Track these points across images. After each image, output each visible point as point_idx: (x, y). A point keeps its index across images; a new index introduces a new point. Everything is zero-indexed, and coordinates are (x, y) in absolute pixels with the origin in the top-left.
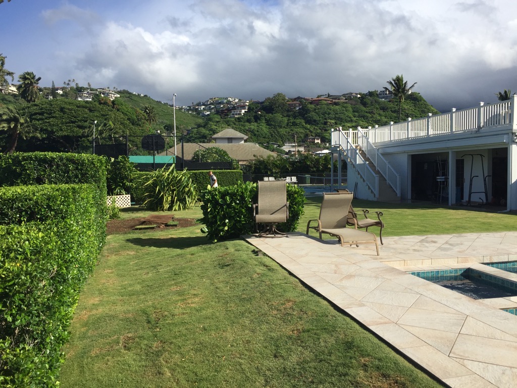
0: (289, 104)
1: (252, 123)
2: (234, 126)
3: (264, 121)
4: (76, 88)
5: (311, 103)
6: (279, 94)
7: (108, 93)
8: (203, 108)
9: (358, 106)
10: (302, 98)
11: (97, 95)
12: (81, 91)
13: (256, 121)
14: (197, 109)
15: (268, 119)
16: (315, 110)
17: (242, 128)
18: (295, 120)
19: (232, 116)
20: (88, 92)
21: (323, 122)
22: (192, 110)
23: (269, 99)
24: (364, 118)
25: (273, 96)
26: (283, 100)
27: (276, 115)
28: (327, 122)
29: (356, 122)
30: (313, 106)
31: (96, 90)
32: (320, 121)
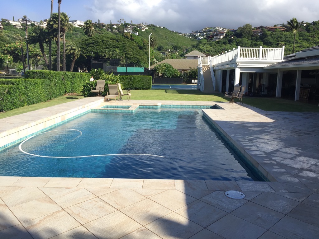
0: (253, 32)
1: (227, 45)
2: (215, 46)
3: (235, 43)
4: (124, 24)
5: (269, 30)
6: (247, 25)
7: (141, 27)
8: (199, 35)
9: (303, 32)
10: (263, 27)
11: (135, 28)
12: (126, 26)
13: (230, 43)
14: (195, 35)
15: (238, 42)
16: (271, 35)
17: (220, 48)
18: (256, 43)
19: (214, 40)
20: (130, 27)
21: (276, 44)
22: (192, 36)
23: (241, 28)
24: (307, 40)
25: (243, 26)
26: (249, 28)
27: (243, 39)
28: (279, 43)
29: (300, 43)
30: (270, 32)
31: (135, 25)
32: (274, 42)
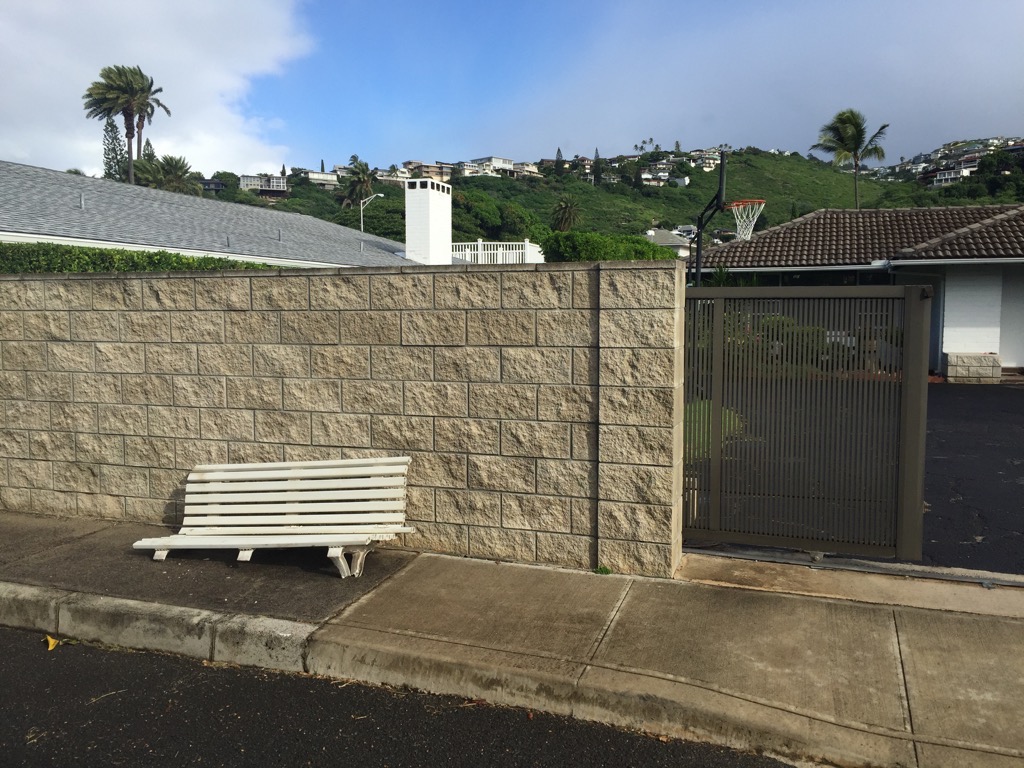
4: (652, 155)
7: (704, 159)
8: (923, 169)
11: (683, 164)
12: (656, 160)
14: (909, 170)
19: (936, 184)
20: (668, 161)
22: (896, 175)
31: (686, 155)
